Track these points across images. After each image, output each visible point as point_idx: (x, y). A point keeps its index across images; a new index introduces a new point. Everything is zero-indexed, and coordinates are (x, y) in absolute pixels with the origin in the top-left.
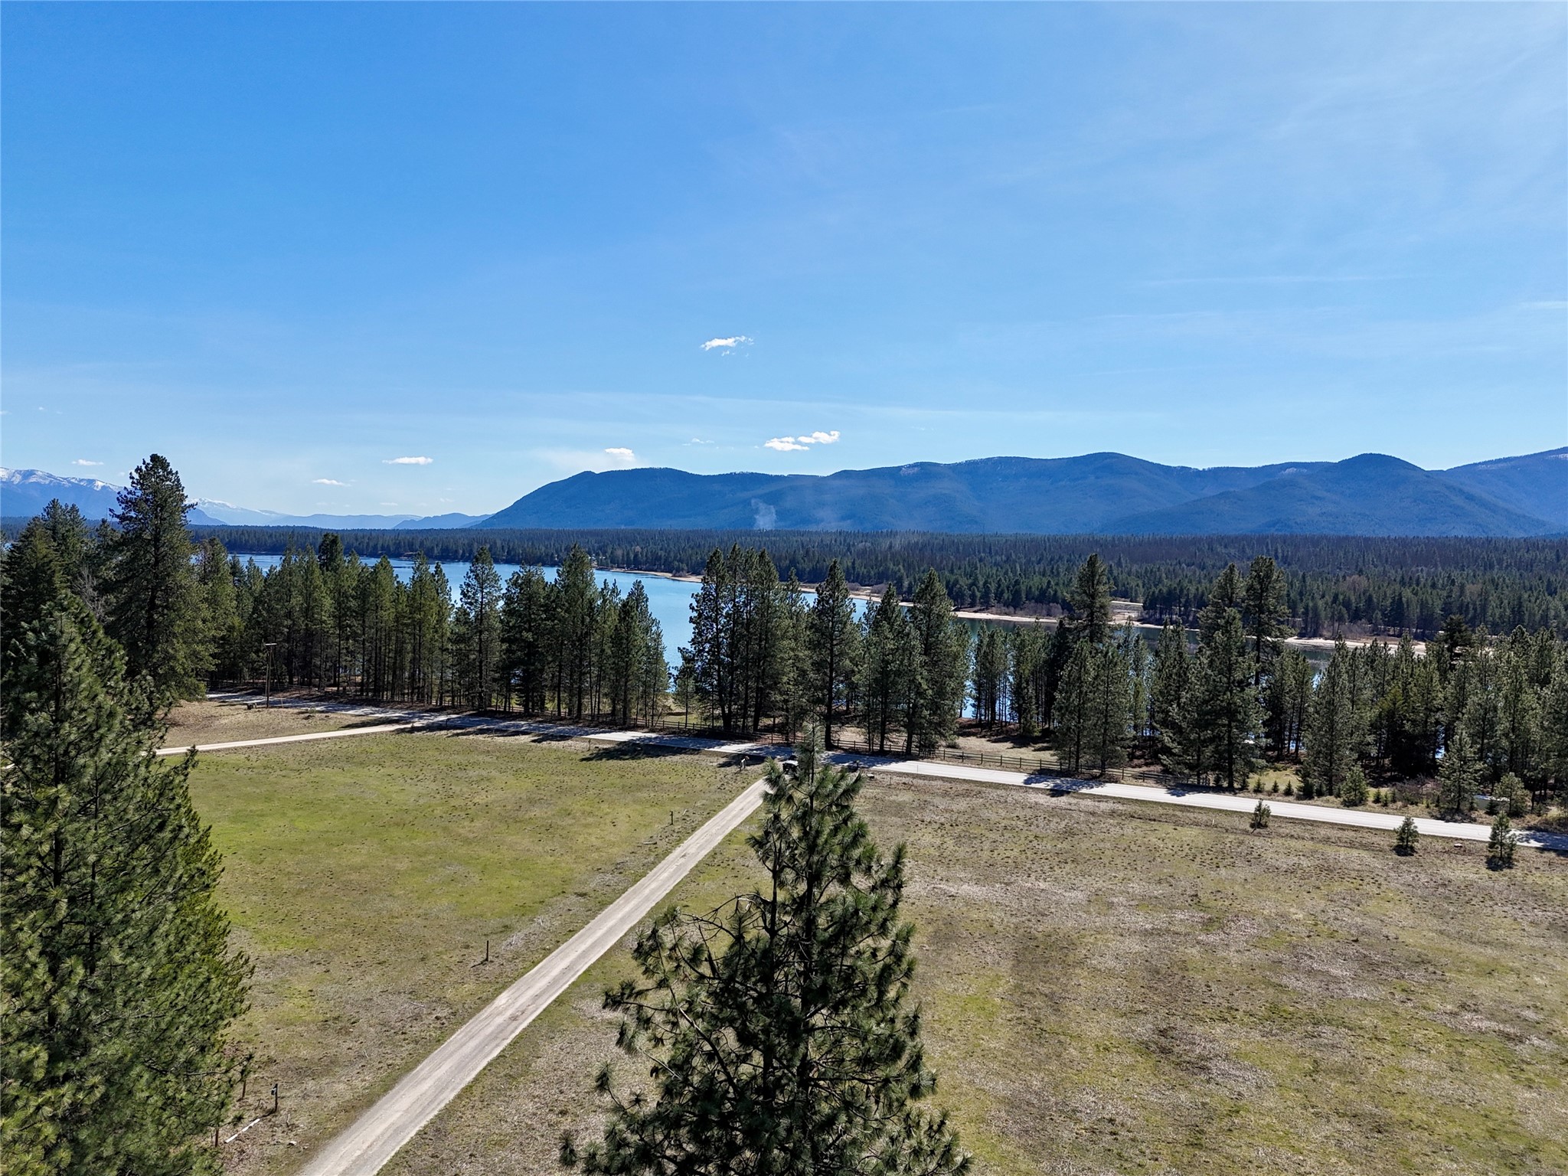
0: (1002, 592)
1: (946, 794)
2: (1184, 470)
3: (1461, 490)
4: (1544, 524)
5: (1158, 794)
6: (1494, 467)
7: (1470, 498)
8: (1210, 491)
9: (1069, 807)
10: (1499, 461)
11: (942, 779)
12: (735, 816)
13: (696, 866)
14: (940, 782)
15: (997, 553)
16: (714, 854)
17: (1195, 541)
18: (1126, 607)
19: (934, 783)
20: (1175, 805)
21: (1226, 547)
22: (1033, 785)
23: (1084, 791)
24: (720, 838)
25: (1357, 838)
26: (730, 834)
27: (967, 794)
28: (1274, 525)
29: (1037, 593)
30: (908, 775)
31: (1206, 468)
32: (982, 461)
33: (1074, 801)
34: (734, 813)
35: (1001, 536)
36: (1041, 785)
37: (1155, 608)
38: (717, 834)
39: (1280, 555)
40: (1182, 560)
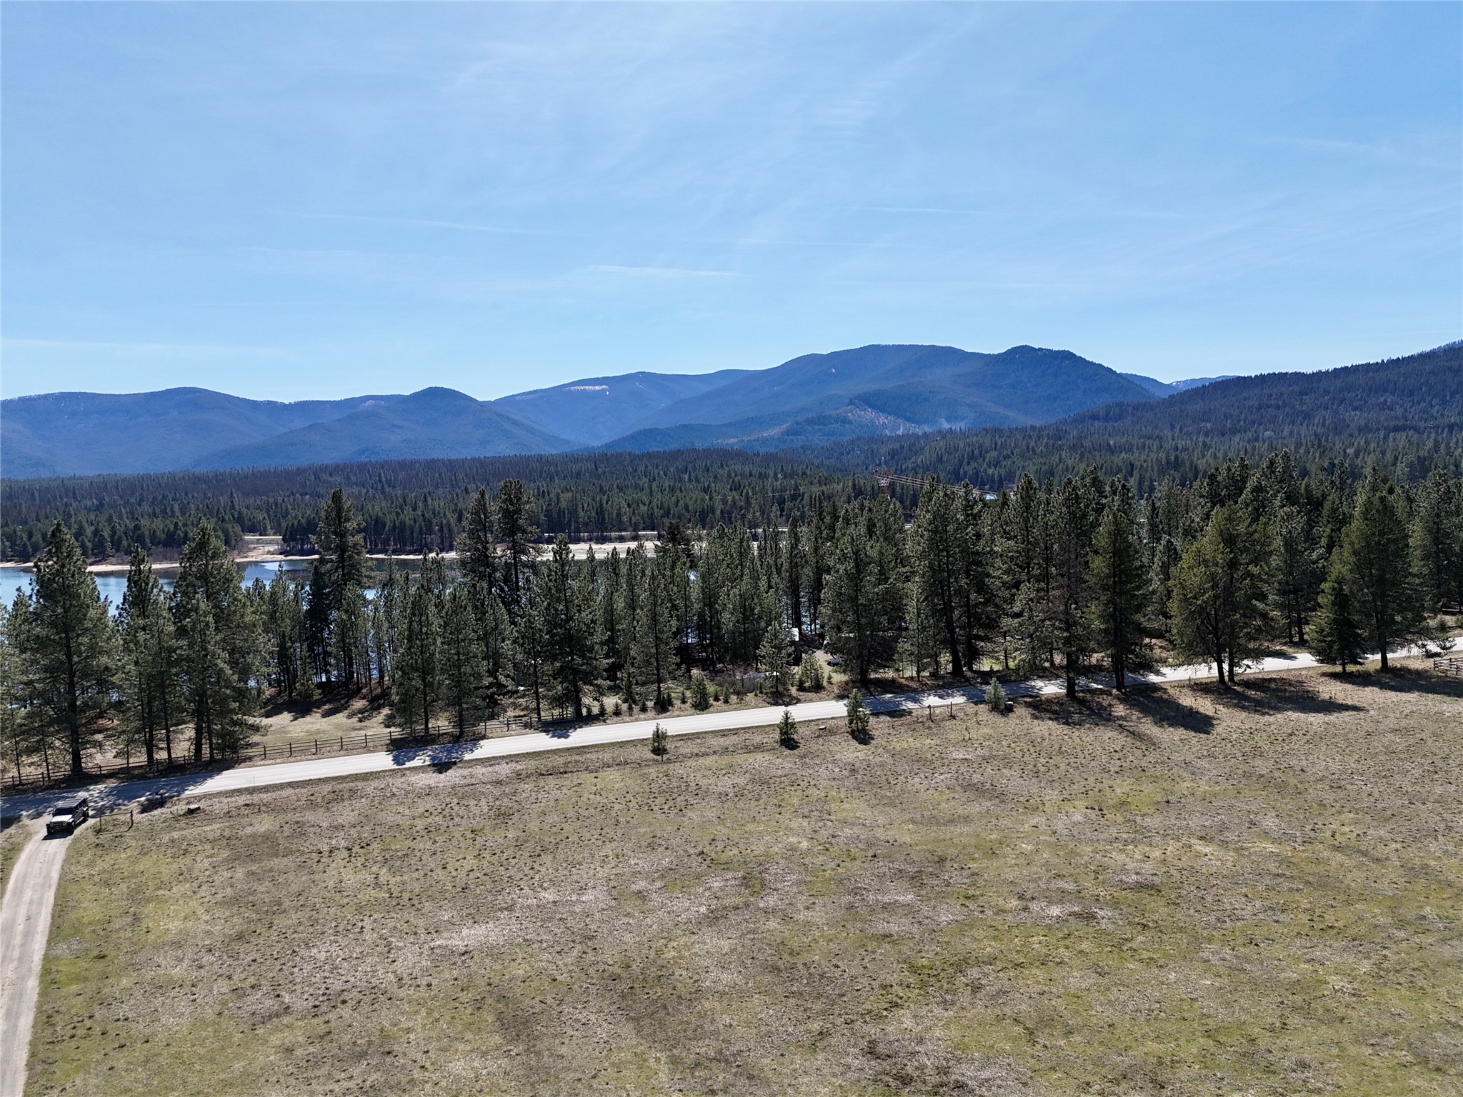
0: (120, 540)
1: (312, 805)
2: (271, 405)
3: (508, 417)
4: (567, 442)
5: (541, 741)
6: (528, 397)
7: (515, 423)
8: (299, 423)
9: (467, 781)
10: (530, 393)
11: (291, 785)
12: (28, 934)
13: (33, 1055)
14: (289, 791)
15: (83, 497)
16: (46, 1018)
17: (300, 472)
18: (258, 542)
19: (284, 793)
20: (568, 749)
21: (331, 475)
22: (408, 765)
23: (467, 757)
24: (32, 985)
25: (744, 740)
26: (46, 971)
27: (338, 797)
28: (364, 452)
29: (163, 536)
30: (239, 792)
31: (292, 402)
32: (40, 397)
33: (466, 772)
34: (20, 928)
35: (80, 478)
36: (417, 762)
37: (294, 540)
38: (22, 979)
39: (384, 480)
40: (295, 491)
